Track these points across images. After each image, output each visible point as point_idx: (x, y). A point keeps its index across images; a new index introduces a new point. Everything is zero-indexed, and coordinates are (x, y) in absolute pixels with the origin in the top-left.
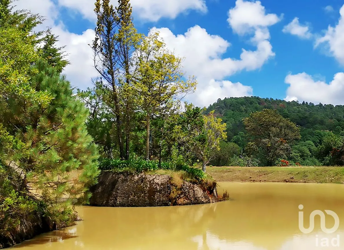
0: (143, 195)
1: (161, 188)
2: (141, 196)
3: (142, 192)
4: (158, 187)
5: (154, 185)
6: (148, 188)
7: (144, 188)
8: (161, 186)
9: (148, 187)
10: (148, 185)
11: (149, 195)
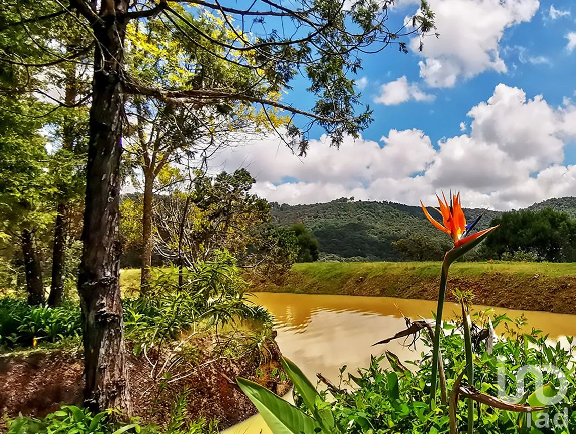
0: (205, 401)
1: (243, 368)
2: (202, 405)
3: (203, 394)
4: (236, 369)
5: (224, 366)
6: (213, 378)
7: (203, 380)
8: (240, 364)
9: (215, 375)
10: (211, 368)
11: (221, 397)
